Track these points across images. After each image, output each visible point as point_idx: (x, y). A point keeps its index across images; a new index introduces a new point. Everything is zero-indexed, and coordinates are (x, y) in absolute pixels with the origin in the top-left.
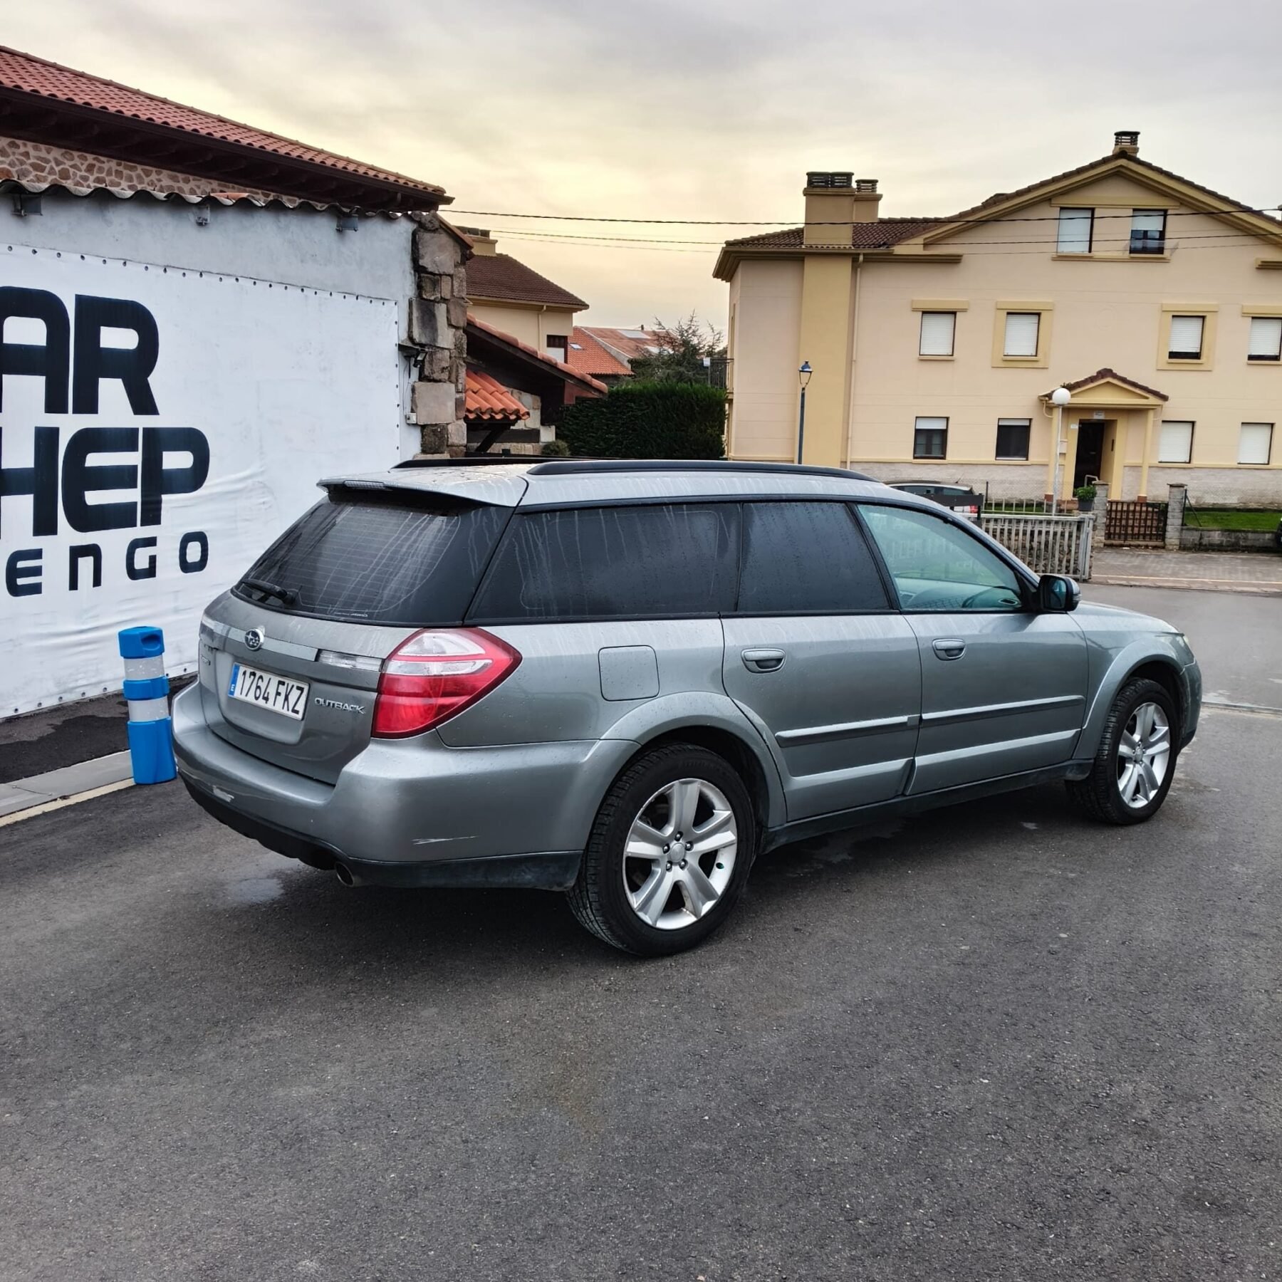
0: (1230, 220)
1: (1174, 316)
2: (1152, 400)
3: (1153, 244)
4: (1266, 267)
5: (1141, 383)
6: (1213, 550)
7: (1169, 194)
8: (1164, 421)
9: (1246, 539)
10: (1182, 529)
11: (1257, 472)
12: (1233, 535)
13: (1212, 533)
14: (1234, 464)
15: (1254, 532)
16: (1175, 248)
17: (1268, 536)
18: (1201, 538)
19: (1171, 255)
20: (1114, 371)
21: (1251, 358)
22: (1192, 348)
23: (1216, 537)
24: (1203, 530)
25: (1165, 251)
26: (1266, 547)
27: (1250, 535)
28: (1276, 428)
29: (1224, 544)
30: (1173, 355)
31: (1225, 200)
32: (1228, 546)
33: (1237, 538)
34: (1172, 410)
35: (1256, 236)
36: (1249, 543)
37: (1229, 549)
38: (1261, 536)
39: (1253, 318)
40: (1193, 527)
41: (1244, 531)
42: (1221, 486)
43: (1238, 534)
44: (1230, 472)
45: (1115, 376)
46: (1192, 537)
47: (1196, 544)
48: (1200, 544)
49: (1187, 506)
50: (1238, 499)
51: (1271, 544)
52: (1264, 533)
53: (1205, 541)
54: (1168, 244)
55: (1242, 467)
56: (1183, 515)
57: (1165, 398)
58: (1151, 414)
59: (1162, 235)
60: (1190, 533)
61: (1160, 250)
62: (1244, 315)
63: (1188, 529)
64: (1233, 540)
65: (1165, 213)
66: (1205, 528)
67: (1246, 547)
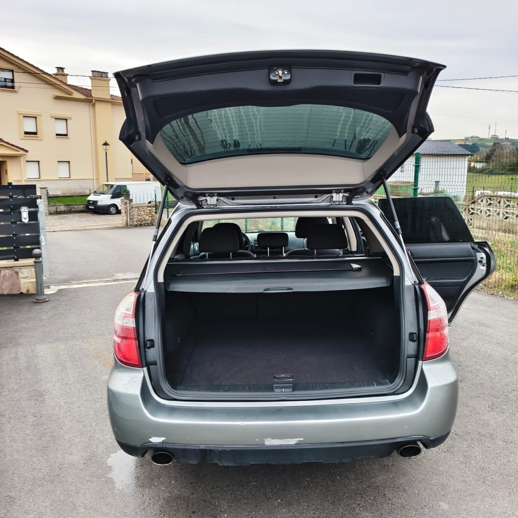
0: (39, 77)
1: (24, 116)
2: (22, 152)
3: (10, 84)
4: (57, 98)
5: (15, 145)
6: (62, 214)
7: (13, 63)
8: (27, 161)
9: (74, 208)
10: (49, 206)
11: (66, 181)
12: (69, 207)
13: (61, 206)
14: (58, 178)
15: (77, 205)
16: (20, 87)
17: (82, 206)
18: (57, 209)
19: (18, 90)
20: (3, 139)
21: (57, 135)
22: (33, 130)
23: (62, 208)
24: (57, 206)
25: (15, 88)
26: (82, 211)
27: (75, 206)
28: (71, 163)
29: (66, 211)
30: (26, 133)
31: (37, 68)
32: (68, 211)
33: (71, 208)
34: (30, 156)
35: (51, 85)
36: (75, 210)
37: (68, 212)
38: (78, 206)
39: (55, 119)
40: (52, 205)
41: (73, 205)
42: (54, 187)
43: (71, 206)
44: (56, 181)
45: (4, 141)
46: (53, 209)
47: (55, 212)
48: (57, 212)
49: (49, 196)
50: (61, 192)
51: (83, 209)
52: (80, 205)
53: (58, 210)
54: (16, 85)
55: (61, 179)
56: (48, 200)
57: (27, 151)
58: (22, 158)
59: (12, 81)
60: (52, 207)
61: (13, 87)
62: (52, 117)
63: (51, 206)
64: (69, 209)
65: (12, 71)
66: (58, 205)
67: (74, 211)
